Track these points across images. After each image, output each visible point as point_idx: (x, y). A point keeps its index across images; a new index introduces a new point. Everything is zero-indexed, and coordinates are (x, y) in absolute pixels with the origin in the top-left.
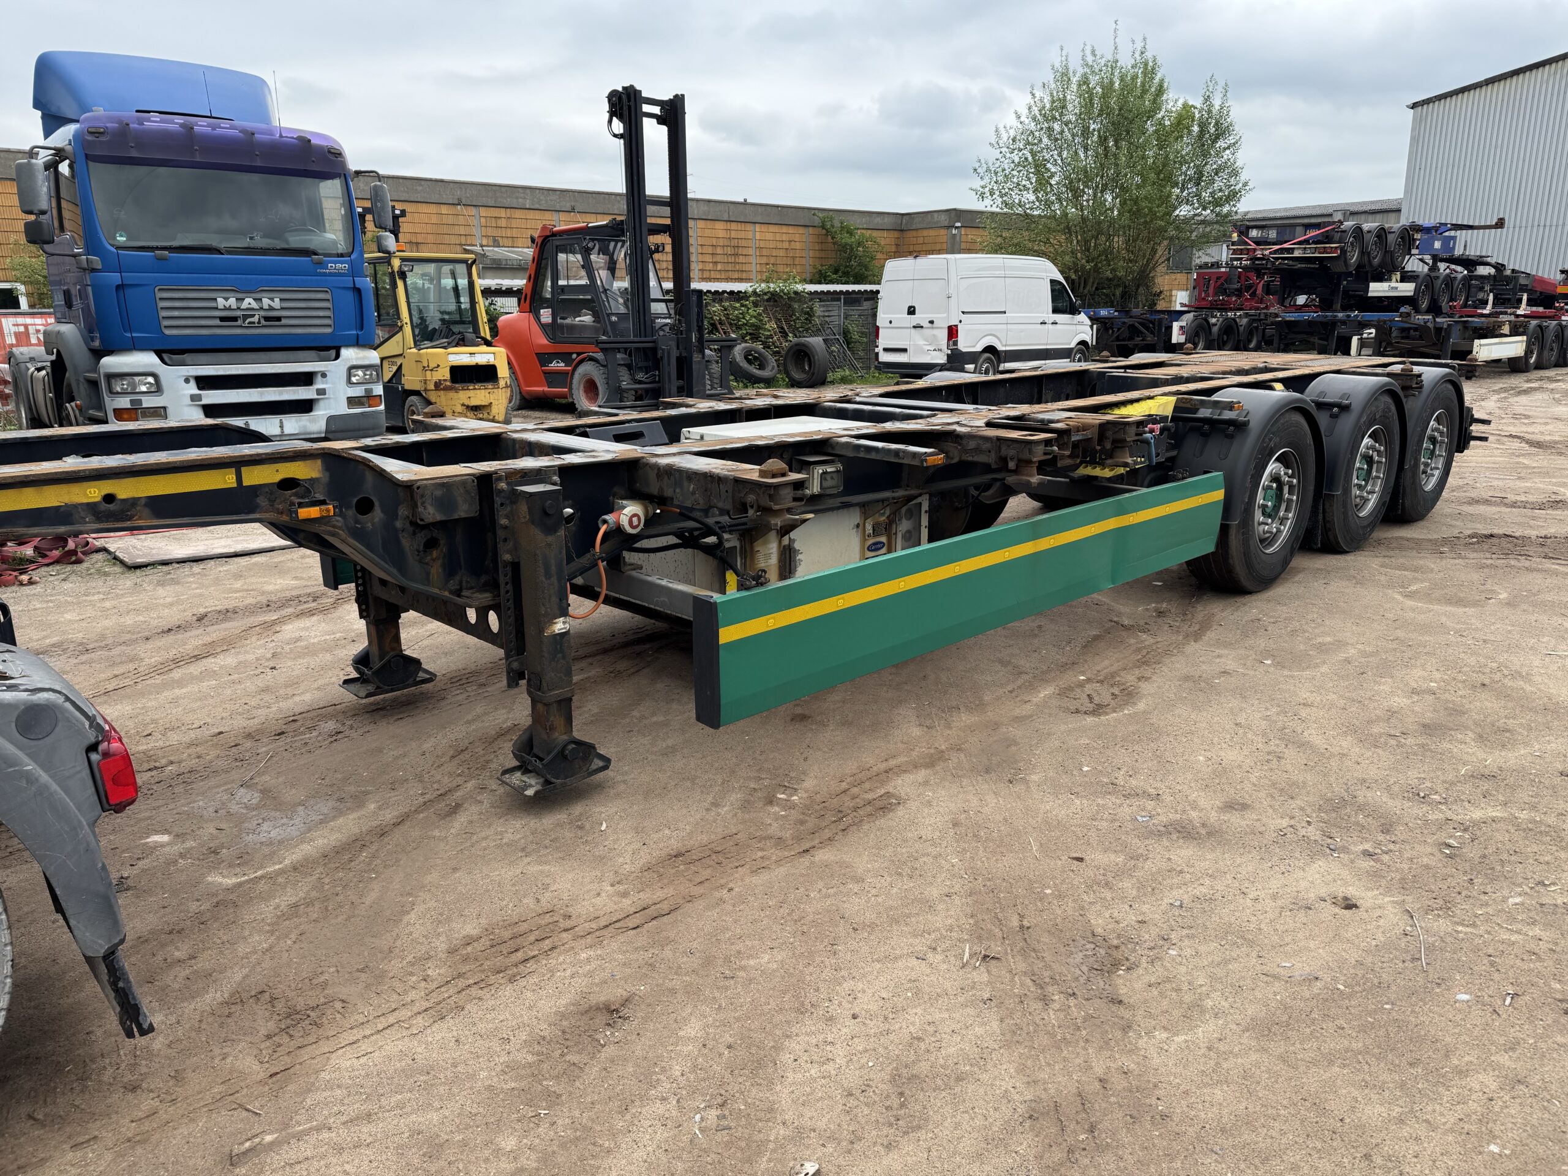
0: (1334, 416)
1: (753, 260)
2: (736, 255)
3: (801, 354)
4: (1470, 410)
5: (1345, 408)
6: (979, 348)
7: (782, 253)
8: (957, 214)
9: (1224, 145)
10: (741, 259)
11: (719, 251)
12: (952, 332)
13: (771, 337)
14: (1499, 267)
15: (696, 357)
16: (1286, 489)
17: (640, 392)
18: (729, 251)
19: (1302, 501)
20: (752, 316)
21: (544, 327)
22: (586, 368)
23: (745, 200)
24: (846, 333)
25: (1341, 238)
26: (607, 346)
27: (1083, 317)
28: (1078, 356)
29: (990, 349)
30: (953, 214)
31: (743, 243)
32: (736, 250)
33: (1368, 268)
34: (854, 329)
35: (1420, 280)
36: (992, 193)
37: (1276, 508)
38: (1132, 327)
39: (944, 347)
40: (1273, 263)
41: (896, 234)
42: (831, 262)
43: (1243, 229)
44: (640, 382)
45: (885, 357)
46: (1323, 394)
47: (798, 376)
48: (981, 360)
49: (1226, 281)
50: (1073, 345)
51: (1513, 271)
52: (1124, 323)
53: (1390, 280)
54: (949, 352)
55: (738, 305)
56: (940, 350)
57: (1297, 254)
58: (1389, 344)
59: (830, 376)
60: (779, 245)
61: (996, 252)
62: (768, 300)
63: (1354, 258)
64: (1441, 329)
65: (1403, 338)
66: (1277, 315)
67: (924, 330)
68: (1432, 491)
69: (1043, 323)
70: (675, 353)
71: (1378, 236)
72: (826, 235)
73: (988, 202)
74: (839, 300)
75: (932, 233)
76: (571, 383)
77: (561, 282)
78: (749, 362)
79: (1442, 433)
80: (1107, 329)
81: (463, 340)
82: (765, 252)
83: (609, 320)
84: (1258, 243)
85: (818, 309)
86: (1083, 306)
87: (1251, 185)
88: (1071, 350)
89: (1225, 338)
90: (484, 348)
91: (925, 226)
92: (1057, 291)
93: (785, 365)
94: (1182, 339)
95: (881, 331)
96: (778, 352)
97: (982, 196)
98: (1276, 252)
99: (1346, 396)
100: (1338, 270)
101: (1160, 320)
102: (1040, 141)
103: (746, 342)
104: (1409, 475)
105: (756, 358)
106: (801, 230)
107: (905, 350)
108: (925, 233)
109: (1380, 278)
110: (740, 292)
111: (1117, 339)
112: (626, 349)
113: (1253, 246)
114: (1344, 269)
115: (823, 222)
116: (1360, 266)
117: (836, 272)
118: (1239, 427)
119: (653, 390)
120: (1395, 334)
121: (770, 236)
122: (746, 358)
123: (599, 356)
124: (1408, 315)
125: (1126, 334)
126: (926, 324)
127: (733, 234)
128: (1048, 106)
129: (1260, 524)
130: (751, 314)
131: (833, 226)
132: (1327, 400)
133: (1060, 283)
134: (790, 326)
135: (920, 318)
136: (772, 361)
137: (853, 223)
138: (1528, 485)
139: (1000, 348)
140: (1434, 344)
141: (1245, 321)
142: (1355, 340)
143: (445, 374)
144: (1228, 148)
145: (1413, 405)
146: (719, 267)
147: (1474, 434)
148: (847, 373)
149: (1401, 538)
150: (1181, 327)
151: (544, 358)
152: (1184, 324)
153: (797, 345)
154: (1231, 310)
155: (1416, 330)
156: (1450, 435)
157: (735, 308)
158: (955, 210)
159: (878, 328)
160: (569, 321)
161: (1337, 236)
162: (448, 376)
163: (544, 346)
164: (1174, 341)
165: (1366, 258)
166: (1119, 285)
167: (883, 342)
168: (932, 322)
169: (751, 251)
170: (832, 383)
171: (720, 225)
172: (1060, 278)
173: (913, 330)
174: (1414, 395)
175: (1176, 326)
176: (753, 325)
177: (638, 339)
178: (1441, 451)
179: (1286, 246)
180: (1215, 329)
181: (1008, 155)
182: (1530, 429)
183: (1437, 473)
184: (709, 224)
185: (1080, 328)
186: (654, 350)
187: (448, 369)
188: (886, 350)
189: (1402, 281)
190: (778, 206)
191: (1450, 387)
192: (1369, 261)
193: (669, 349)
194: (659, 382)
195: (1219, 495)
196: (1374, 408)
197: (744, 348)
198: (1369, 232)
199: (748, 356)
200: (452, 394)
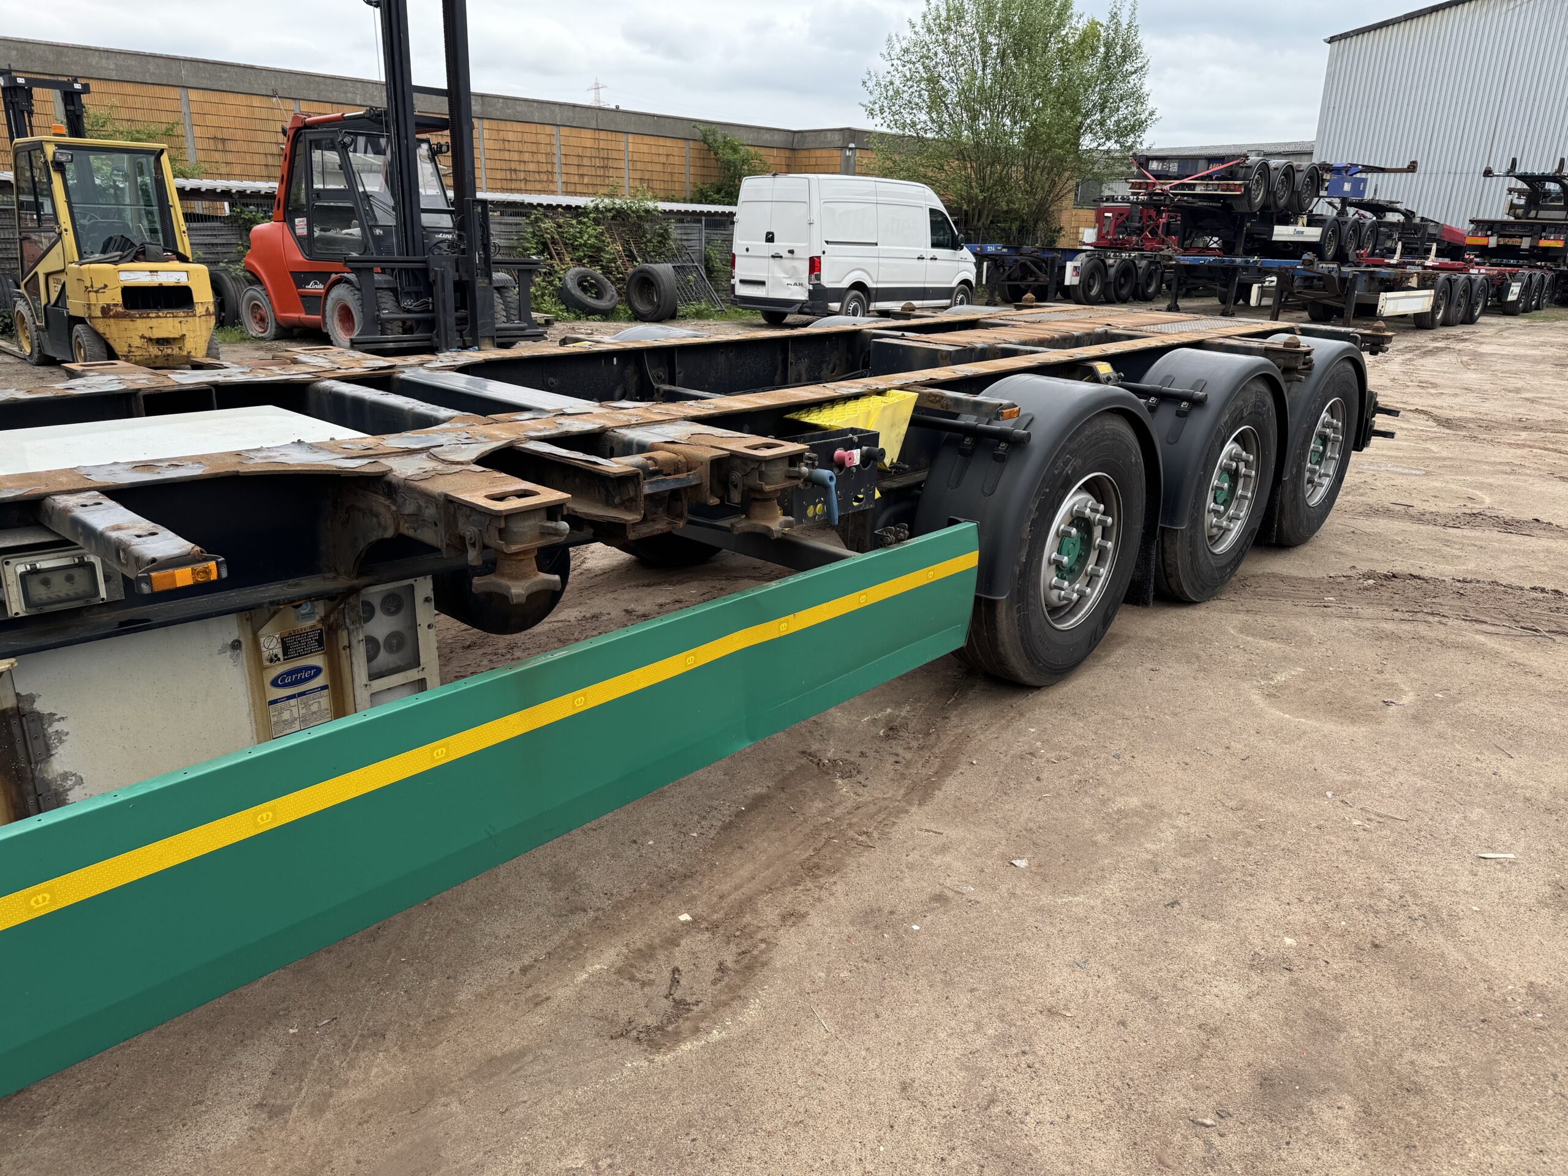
0: (1183, 414)
1: (625, 174)
2: (605, 167)
3: (646, 283)
4: (1373, 395)
5: (1197, 403)
6: (845, 284)
7: (659, 168)
8: (851, 135)
9: (1131, 69)
10: (611, 172)
11: (586, 162)
12: (814, 264)
13: (614, 260)
14: (1409, 215)
15: (481, 282)
16: (1098, 531)
17: (409, 323)
18: (598, 163)
19: (1122, 548)
20: (590, 236)
21: (299, 239)
22: (340, 292)
23: (617, 107)
24: (707, 261)
25: (1245, 174)
26: (360, 265)
27: (966, 253)
28: (960, 297)
29: (859, 286)
30: (847, 133)
31: (615, 155)
32: (606, 163)
33: (1273, 210)
34: (715, 254)
35: (1327, 225)
36: (882, 111)
37: (1082, 559)
38: (1024, 265)
39: (806, 282)
40: (1172, 200)
41: (787, 153)
42: (713, 180)
43: (1142, 160)
44: (409, 311)
45: (742, 291)
46: (1169, 379)
47: (643, 308)
48: (848, 298)
49: (1127, 219)
50: (954, 284)
51: (1422, 219)
52: (1016, 261)
53: (1296, 223)
54: (811, 287)
55: (574, 222)
56: (801, 285)
57: (1199, 190)
58: (1291, 294)
59: (682, 309)
60: (656, 159)
61: (885, 176)
62: (613, 218)
63: (1259, 198)
64: (1347, 279)
65: (1306, 288)
66: (1170, 258)
67: (783, 261)
68: (1320, 506)
69: (921, 258)
70: (451, 275)
71: (1285, 174)
72: (709, 150)
73: (878, 120)
74: (700, 221)
75: (825, 153)
76: (324, 311)
77: (318, 186)
78: (585, 290)
79: (1335, 429)
80: (997, 267)
81: (144, 253)
82: (639, 166)
83: (372, 234)
84: (1158, 176)
85: (675, 231)
86: (968, 241)
87: (1157, 115)
88: (952, 289)
89: (1123, 281)
90: (176, 264)
91: (817, 145)
92: (937, 221)
93: (627, 294)
94: (1076, 281)
95: (737, 259)
96: (623, 279)
97: (871, 113)
98: (1176, 187)
99: (1201, 384)
100: (1241, 210)
101: (1053, 259)
102: (936, 54)
103: (583, 265)
104: (1289, 487)
105: (592, 285)
106: (681, 143)
107: (763, 283)
108: (818, 153)
109: (1285, 222)
110: (578, 207)
111: (1009, 278)
112: (393, 270)
113: (1152, 180)
114: (1247, 210)
115: (705, 136)
116: (1264, 207)
117: (718, 192)
118: (1016, 443)
119: (425, 321)
120: (1296, 284)
121: (645, 149)
122: (580, 284)
123: (352, 276)
124: (1311, 263)
125: (1018, 273)
126: (785, 254)
127: (602, 145)
128: (944, 14)
129: (1052, 587)
130: (590, 233)
131: (715, 141)
132: (1175, 389)
133: (942, 214)
134: (640, 250)
135: (778, 246)
136: (612, 290)
137: (737, 138)
138: (1438, 484)
139: (870, 284)
140: (1338, 296)
141: (1144, 263)
142: (1255, 289)
143: (115, 297)
144: (1135, 72)
145: (1297, 393)
146: (586, 180)
147: (1376, 428)
148: (703, 306)
149: (1274, 575)
150: (1075, 268)
151: (301, 278)
152: (1078, 264)
153: (641, 271)
154: (1126, 250)
155: (1320, 279)
156: (1346, 432)
157: (572, 226)
158: (849, 129)
159: (734, 256)
160: (332, 233)
161: (1242, 172)
162: (119, 299)
163: (301, 263)
164: (1067, 282)
165: (1272, 199)
166: (1016, 219)
167: (741, 271)
168: (791, 252)
169: (622, 164)
170: (684, 317)
171: (588, 134)
172: (941, 207)
173: (772, 260)
174: (1299, 380)
175: (1070, 265)
176: (592, 246)
177: (405, 258)
178: (1333, 452)
179: (1186, 181)
180: (1112, 271)
181: (900, 68)
182: (1438, 402)
183: (1326, 481)
184: (574, 132)
185: (963, 265)
186: (425, 272)
187: (120, 290)
188: (742, 282)
189: (1309, 224)
190: (654, 116)
191: (1349, 367)
192: (1275, 202)
193: (445, 271)
194: (433, 311)
195: (970, 560)
196: (1240, 403)
197: (578, 273)
198: (1276, 169)
199: (583, 283)
200: (126, 323)
